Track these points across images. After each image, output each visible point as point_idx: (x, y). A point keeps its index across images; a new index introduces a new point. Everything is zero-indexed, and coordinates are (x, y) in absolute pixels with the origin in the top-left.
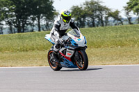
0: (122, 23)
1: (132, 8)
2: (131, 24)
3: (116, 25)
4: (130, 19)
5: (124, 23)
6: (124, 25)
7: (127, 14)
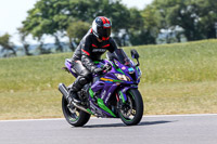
0: (14, 53)
1: (30, 29)
2: (29, 54)
3: (5, 56)
4: (27, 47)
5: (18, 53)
6: (18, 57)
7: (23, 39)
